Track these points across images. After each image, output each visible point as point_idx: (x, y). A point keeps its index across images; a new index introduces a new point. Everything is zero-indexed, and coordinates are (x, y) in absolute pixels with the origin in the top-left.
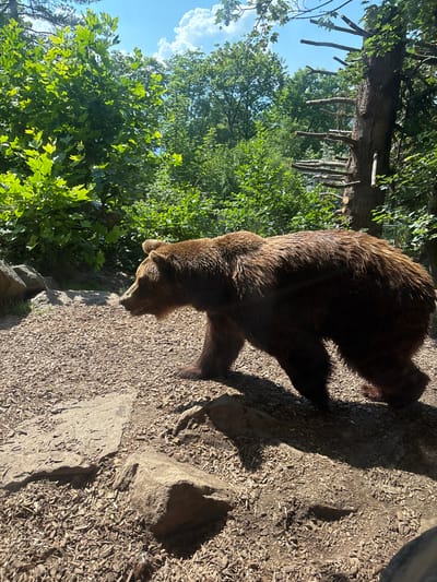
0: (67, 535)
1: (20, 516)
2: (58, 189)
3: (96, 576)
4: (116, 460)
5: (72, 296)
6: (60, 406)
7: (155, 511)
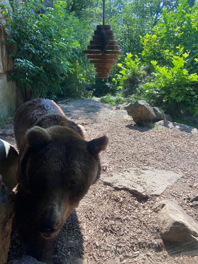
0: (127, 216)
1: (115, 200)
4: (158, 199)
5: (175, 125)
6: (146, 167)
7: (164, 228)
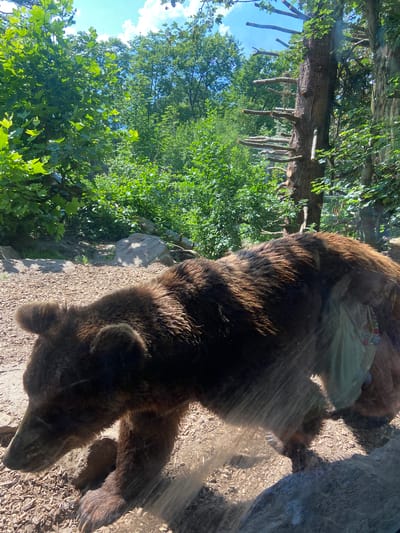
2: (13, 163)
3: (15, 528)
5: (28, 264)
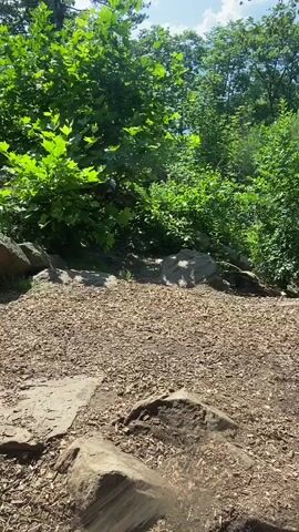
0: (2, 507)
2: (69, 170)
4: (63, 442)
5: (72, 276)
6: (29, 382)
7: (85, 497)
